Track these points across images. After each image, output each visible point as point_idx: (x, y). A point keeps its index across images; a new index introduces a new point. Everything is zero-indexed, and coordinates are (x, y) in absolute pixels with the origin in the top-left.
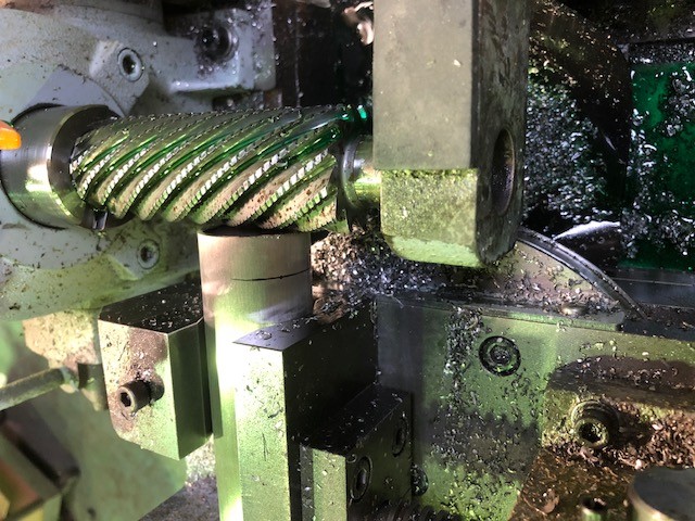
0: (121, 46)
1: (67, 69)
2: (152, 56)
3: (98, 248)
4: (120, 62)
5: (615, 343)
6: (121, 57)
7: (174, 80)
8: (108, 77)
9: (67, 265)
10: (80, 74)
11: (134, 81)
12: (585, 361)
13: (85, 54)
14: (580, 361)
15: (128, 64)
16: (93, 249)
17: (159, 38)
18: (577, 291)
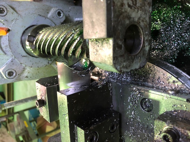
0: (57, 9)
1: (40, 15)
2: (69, 12)
3: (48, 63)
4: (57, 13)
5: (186, 106)
6: (57, 12)
7: (76, 18)
8: (53, 17)
9: (40, 67)
10: (44, 17)
11: (61, 18)
12: (175, 111)
13: (47, 12)
14: (173, 111)
15: (59, 14)
16: (47, 63)
17: (72, 7)
18: (176, 85)
